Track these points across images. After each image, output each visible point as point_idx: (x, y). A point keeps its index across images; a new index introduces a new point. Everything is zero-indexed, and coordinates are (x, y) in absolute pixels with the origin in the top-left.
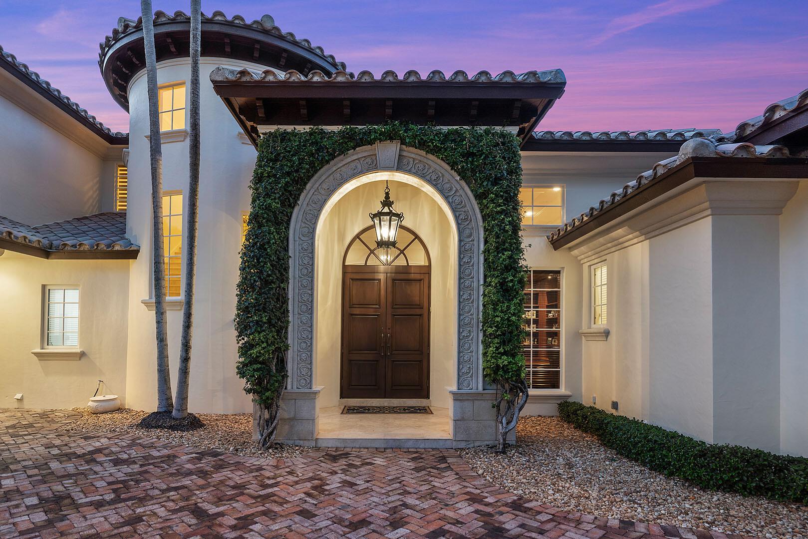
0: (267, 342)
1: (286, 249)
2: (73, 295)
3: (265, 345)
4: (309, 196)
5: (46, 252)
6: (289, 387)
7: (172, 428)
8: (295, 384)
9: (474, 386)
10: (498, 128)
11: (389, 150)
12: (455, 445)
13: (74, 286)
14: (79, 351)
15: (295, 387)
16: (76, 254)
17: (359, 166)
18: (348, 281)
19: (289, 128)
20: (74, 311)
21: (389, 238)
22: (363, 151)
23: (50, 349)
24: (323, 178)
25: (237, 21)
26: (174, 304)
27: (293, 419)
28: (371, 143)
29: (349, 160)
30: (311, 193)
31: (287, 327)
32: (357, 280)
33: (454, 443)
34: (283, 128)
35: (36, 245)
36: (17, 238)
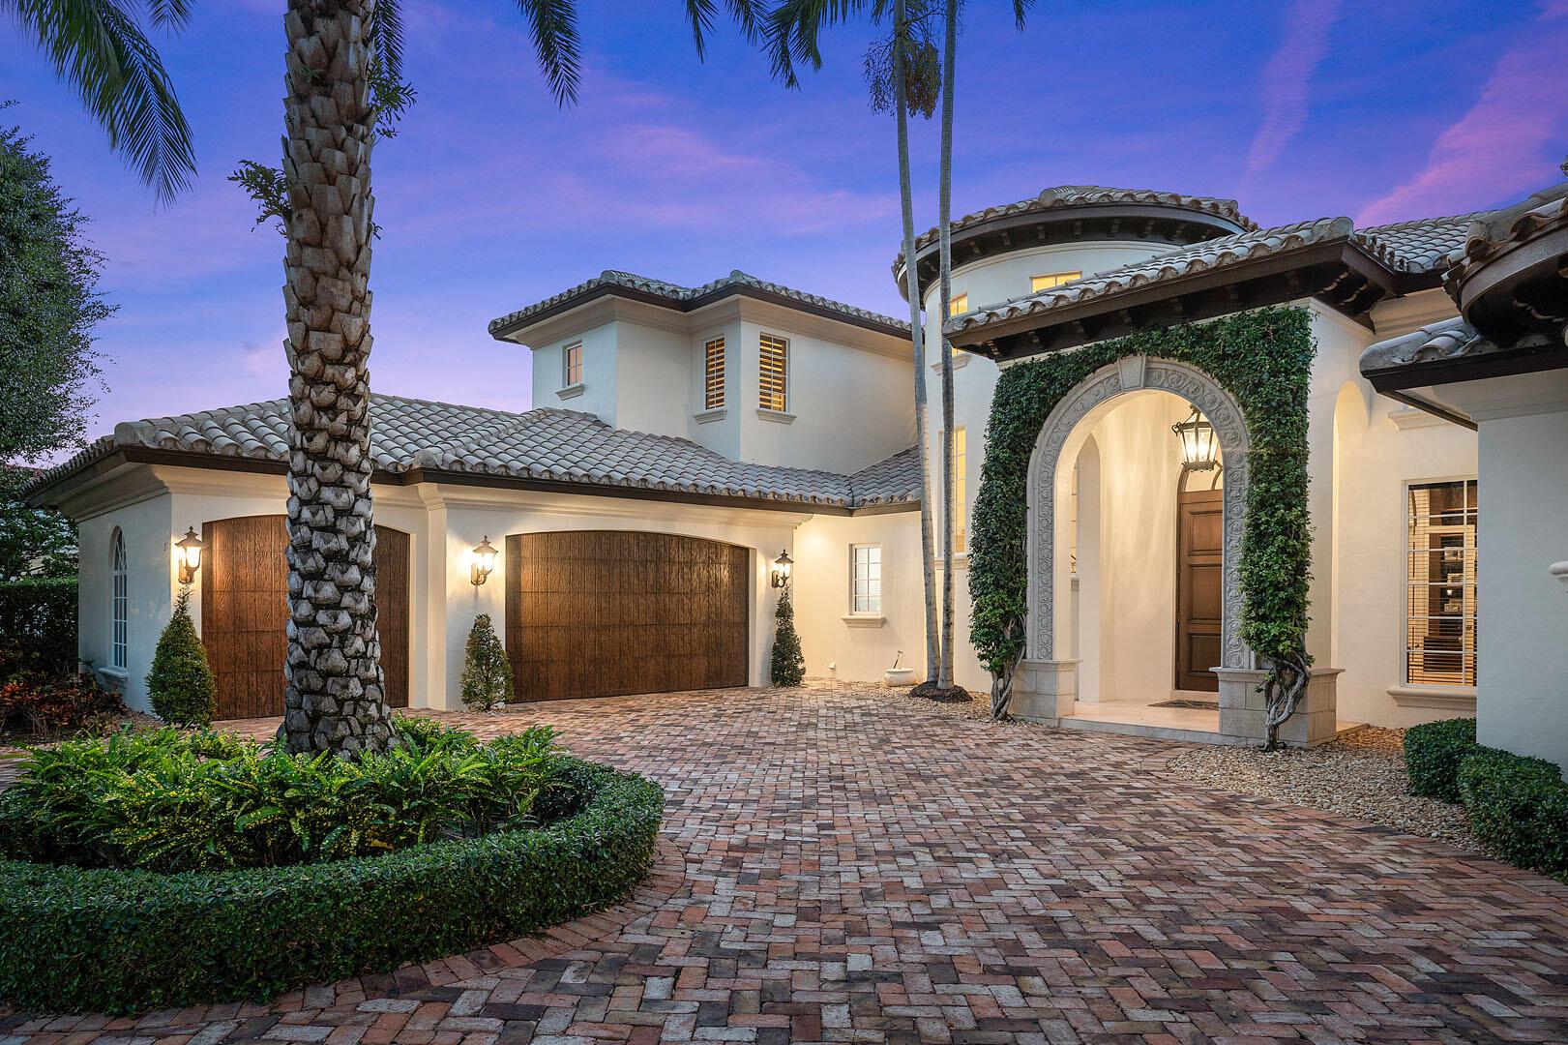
0: (993, 605)
1: (1024, 499)
2: (876, 554)
3: (990, 607)
4: (1048, 435)
5: (849, 510)
6: (1029, 656)
7: (934, 698)
8: (1035, 653)
9: (1246, 666)
10: (1279, 307)
11: (1132, 367)
12: (1219, 740)
13: (876, 544)
14: (879, 617)
15: (1035, 656)
16: (876, 508)
17: (1102, 391)
18: (1187, 516)
19: (1027, 359)
20: (876, 572)
21: (1197, 458)
22: (1104, 372)
23: (858, 615)
24: (1063, 411)
25: (1011, 211)
26: (960, 561)
27: (1035, 693)
28: (1112, 360)
29: (1089, 386)
30: (1050, 431)
31: (1025, 588)
32: (1198, 513)
33: (1221, 738)
34: (1020, 361)
35: (839, 504)
36: (820, 500)
